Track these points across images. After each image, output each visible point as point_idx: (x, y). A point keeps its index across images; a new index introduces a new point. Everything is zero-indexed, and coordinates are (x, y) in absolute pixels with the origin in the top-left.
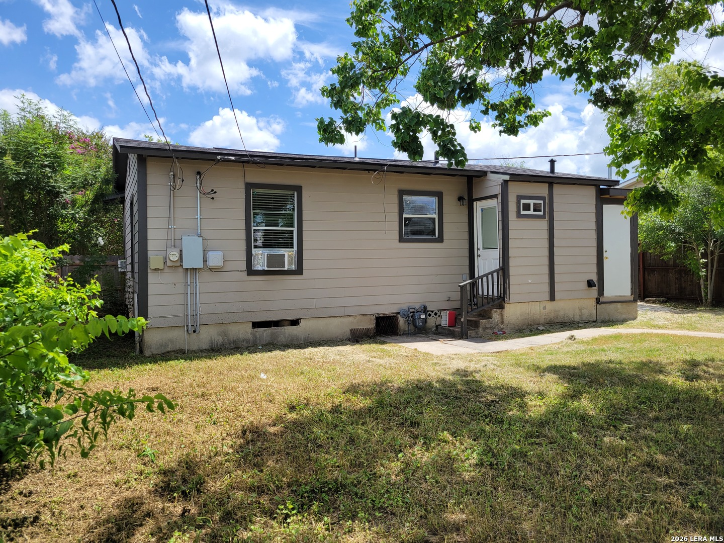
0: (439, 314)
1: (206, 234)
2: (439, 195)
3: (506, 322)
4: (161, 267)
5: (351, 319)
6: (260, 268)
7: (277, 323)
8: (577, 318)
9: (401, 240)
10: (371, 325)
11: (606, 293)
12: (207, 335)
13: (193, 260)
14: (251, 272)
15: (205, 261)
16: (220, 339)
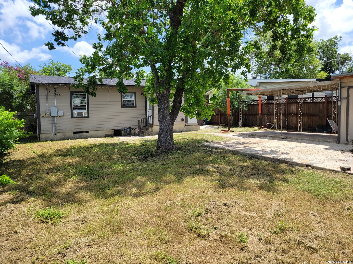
0: (135, 129)
1: (58, 106)
2: (135, 93)
3: (153, 131)
4: (44, 116)
5: (106, 131)
6: (75, 116)
7: (82, 132)
8: (178, 130)
9: (122, 107)
10: (112, 133)
11: (188, 122)
12: (59, 135)
13: (54, 114)
14: (72, 117)
15: (58, 114)
16: (63, 136)
